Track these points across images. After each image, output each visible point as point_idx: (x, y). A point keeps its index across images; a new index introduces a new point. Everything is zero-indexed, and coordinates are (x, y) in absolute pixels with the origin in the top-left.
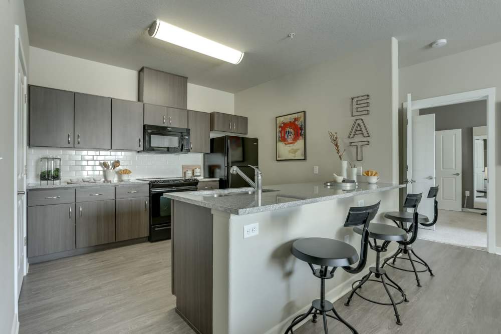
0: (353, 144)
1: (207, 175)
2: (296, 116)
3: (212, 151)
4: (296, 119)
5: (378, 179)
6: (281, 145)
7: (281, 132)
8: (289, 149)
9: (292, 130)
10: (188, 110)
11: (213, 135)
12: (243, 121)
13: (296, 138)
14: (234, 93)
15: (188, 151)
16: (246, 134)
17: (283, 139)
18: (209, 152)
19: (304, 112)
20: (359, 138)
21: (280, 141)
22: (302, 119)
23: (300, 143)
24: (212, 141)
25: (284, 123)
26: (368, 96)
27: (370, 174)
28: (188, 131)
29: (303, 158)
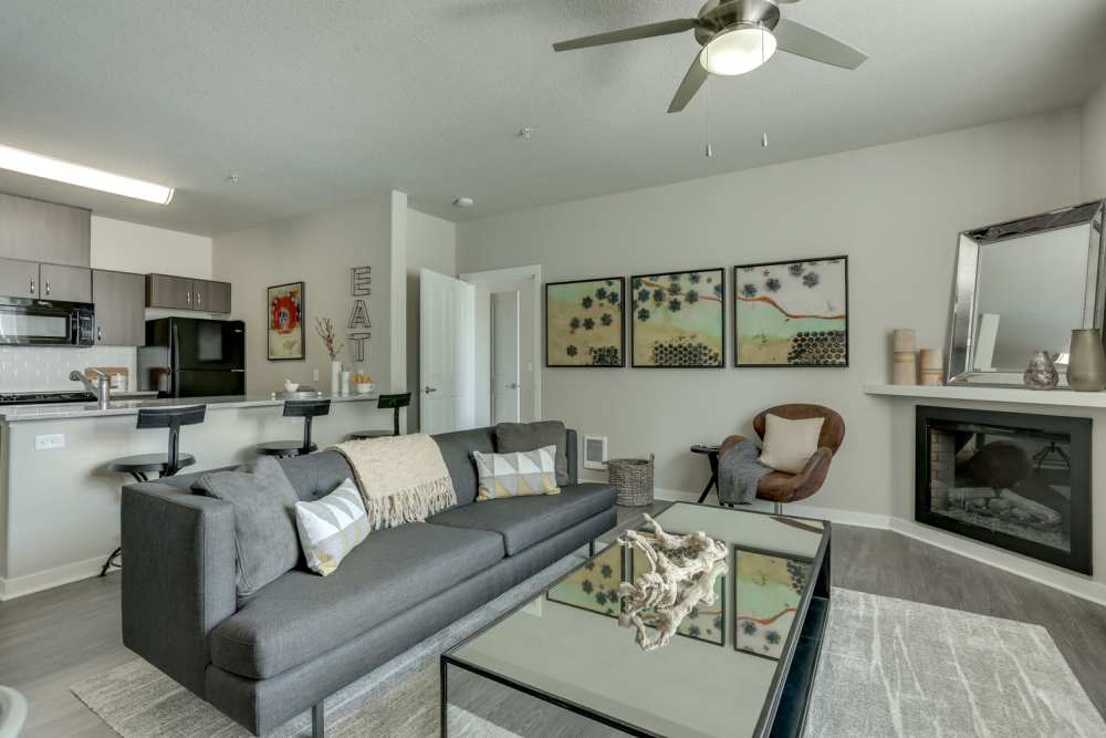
0: (356, 337)
1: (145, 386)
2: (290, 289)
3: (150, 342)
4: (292, 294)
5: (371, 387)
6: (274, 334)
7: (274, 313)
8: (284, 341)
9: (287, 311)
10: (92, 270)
11: (153, 314)
12: (223, 290)
13: (291, 326)
14: (210, 236)
15: (89, 343)
16: (228, 311)
17: (276, 325)
18: (144, 344)
19: (302, 284)
20: (360, 329)
21: (273, 328)
22: (299, 295)
23: (296, 333)
24: (150, 325)
25: (277, 299)
26: (369, 268)
27: (360, 380)
28: (89, 308)
29: (300, 356)
